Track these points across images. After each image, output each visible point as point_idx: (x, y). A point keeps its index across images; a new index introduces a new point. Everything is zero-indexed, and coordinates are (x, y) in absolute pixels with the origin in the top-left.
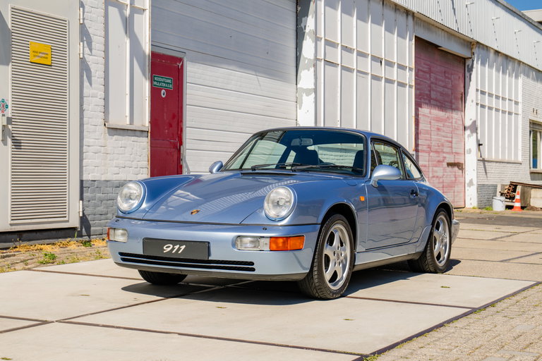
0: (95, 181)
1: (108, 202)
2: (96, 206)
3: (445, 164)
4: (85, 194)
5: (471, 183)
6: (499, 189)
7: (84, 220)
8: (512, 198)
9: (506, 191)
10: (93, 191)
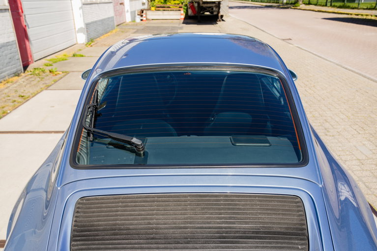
3: (119, 4)
5: (128, 11)
6: (137, 13)
8: (142, 16)
9: (139, 13)
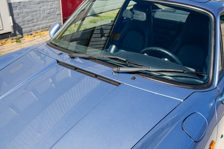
0: (21, 2)
1: (33, 13)
2: (23, 17)
4: (14, 12)
7: (16, 26)
10: (21, 8)
